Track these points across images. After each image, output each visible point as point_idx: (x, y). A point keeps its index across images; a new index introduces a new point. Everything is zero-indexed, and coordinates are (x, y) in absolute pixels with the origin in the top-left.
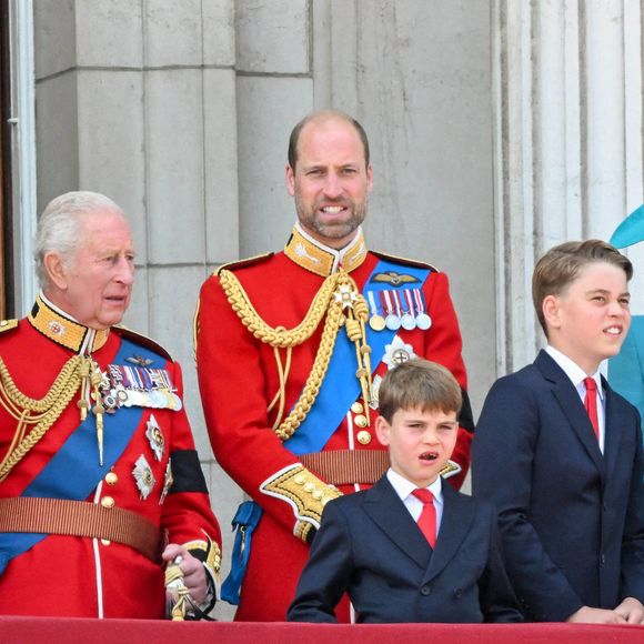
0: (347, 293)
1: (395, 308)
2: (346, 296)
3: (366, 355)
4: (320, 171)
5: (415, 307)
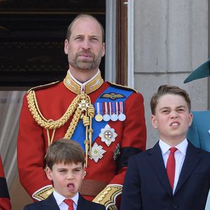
0: (85, 104)
1: (109, 111)
2: (84, 105)
3: (90, 134)
4: (81, 38)
5: (119, 110)
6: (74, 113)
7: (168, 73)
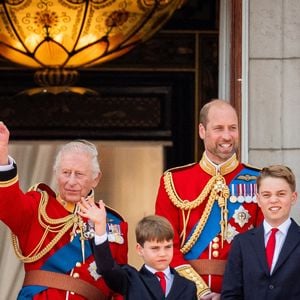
0: (220, 185)
1: (243, 192)
3: (226, 214)
5: (253, 192)
6: (209, 194)
7: (283, 149)
